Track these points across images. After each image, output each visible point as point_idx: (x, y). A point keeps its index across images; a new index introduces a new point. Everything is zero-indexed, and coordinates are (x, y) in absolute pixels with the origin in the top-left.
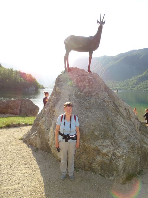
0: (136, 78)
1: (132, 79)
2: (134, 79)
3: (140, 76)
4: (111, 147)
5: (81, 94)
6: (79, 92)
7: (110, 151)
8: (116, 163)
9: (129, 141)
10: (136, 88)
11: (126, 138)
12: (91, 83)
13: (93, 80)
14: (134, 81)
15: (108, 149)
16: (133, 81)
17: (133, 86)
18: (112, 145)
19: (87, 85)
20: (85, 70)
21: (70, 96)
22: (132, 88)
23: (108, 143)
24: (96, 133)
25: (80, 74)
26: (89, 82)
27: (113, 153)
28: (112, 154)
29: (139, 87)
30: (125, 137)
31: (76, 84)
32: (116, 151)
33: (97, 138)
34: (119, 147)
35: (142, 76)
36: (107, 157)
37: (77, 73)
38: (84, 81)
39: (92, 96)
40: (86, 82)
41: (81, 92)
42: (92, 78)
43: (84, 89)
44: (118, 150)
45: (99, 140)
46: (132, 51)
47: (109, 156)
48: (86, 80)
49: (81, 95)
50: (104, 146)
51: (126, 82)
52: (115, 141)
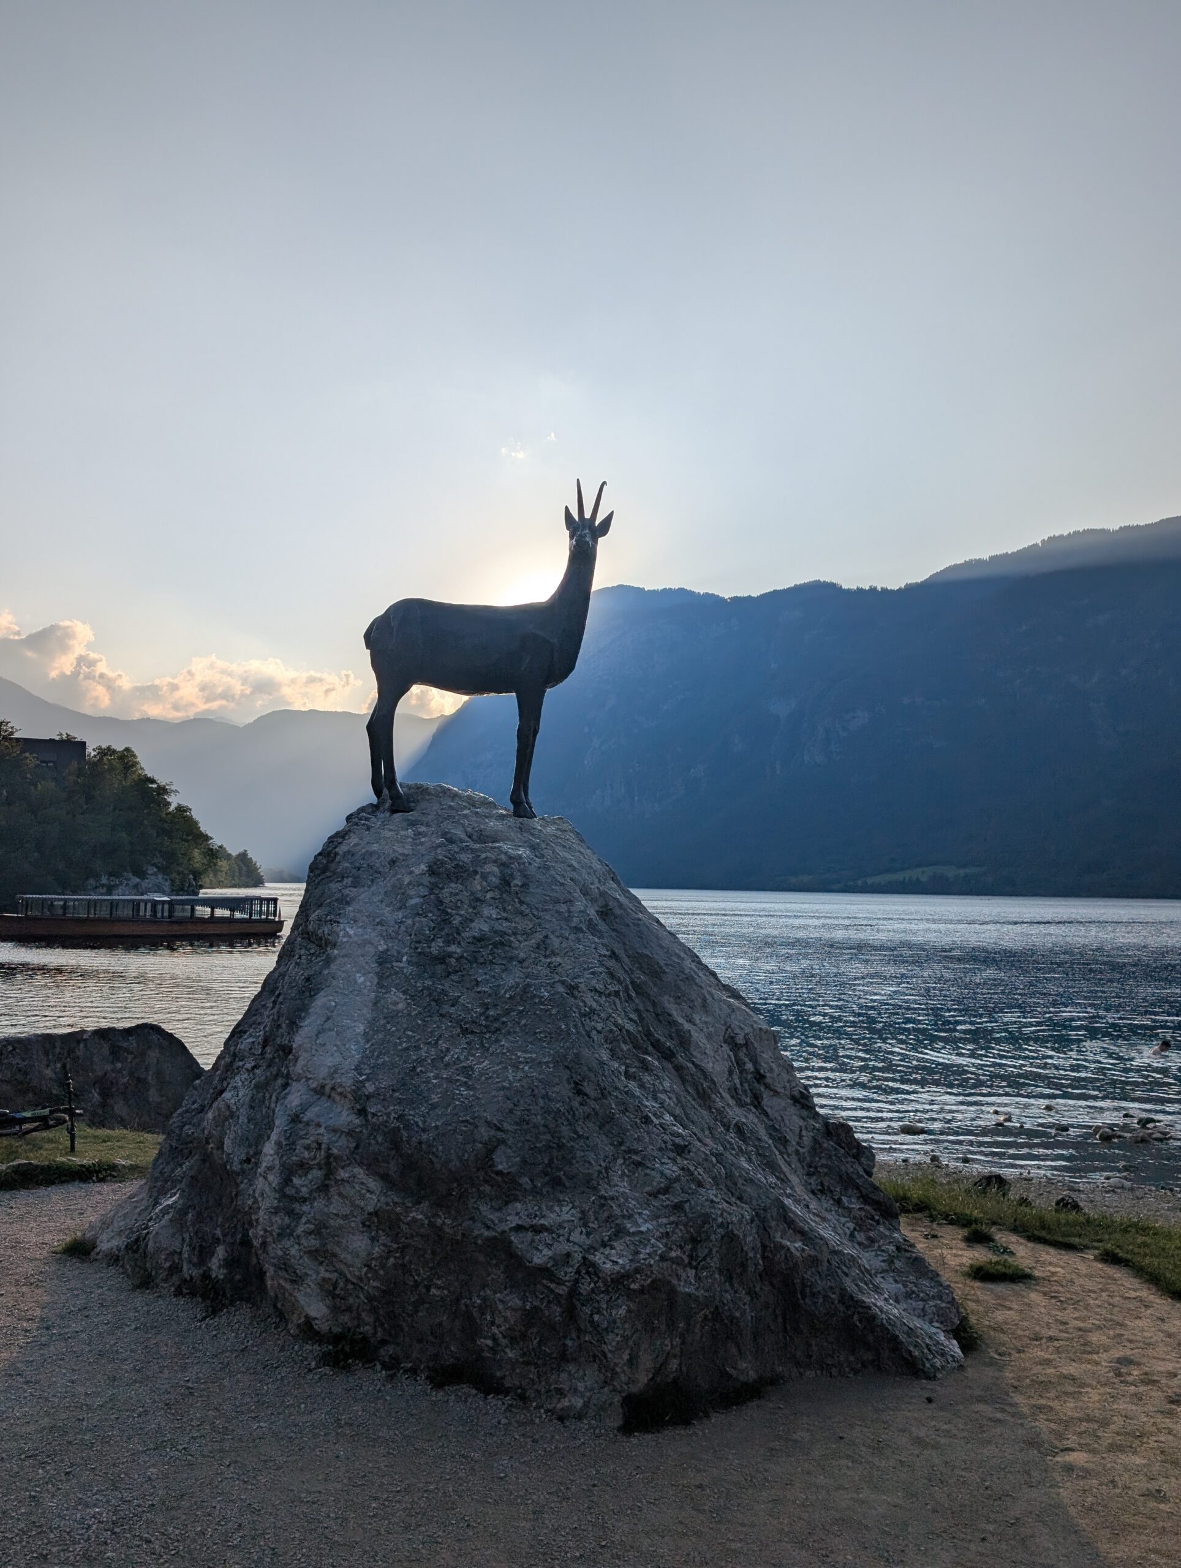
7: (568, 1254)
11: (666, 1191)
12: (516, 883)
13: (533, 868)
15: (558, 1247)
21: (383, 959)
23: (567, 1217)
24: (502, 1162)
25: (460, 832)
26: (506, 882)
27: (585, 1263)
28: (578, 1272)
30: (658, 1181)
31: (425, 892)
32: (598, 1258)
34: (619, 1232)
37: (438, 826)
38: (475, 873)
39: (511, 959)
40: (484, 877)
42: (527, 853)
43: (467, 922)
44: (612, 1248)
45: (516, 1200)
47: (560, 1283)
48: (487, 868)
49: (450, 955)
50: (537, 1230)
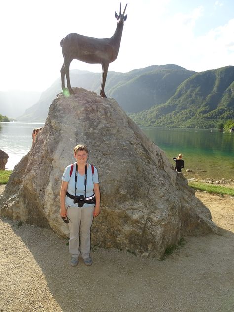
0: (156, 108)
1: (151, 110)
2: (154, 110)
3: (162, 105)
4: (145, 211)
5: (95, 131)
6: (92, 129)
7: (143, 216)
8: (152, 232)
9: (168, 200)
10: (156, 123)
11: (164, 196)
12: (109, 114)
13: (112, 110)
14: (154, 112)
15: (140, 214)
16: (152, 112)
17: (152, 120)
18: (146, 207)
19: (102, 117)
20: (96, 94)
21: (77, 134)
22: (151, 123)
23: (141, 205)
24: (122, 192)
25: (90, 100)
26: (106, 113)
27: (148, 218)
28: (146, 221)
29: (161, 122)
30: (162, 194)
31: (85, 115)
32: (151, 216)
33: (124, 199)
34: (156, 208)
35: (165, 106)
36: (139, 224)
37: (84, 98)
38: (98, 111)
39: (111, 134)
40: (100, 112)
41: (94, 129)
42: (109, 106)
43: (98, 124)
44: (155, 213)
45: (127, 201)
46: (151, 66)
47: (142, 224)
48: (100, 109)
49: (95, 133)
50: (133, 209)
51: (143, 114)
52: (149, 202)
